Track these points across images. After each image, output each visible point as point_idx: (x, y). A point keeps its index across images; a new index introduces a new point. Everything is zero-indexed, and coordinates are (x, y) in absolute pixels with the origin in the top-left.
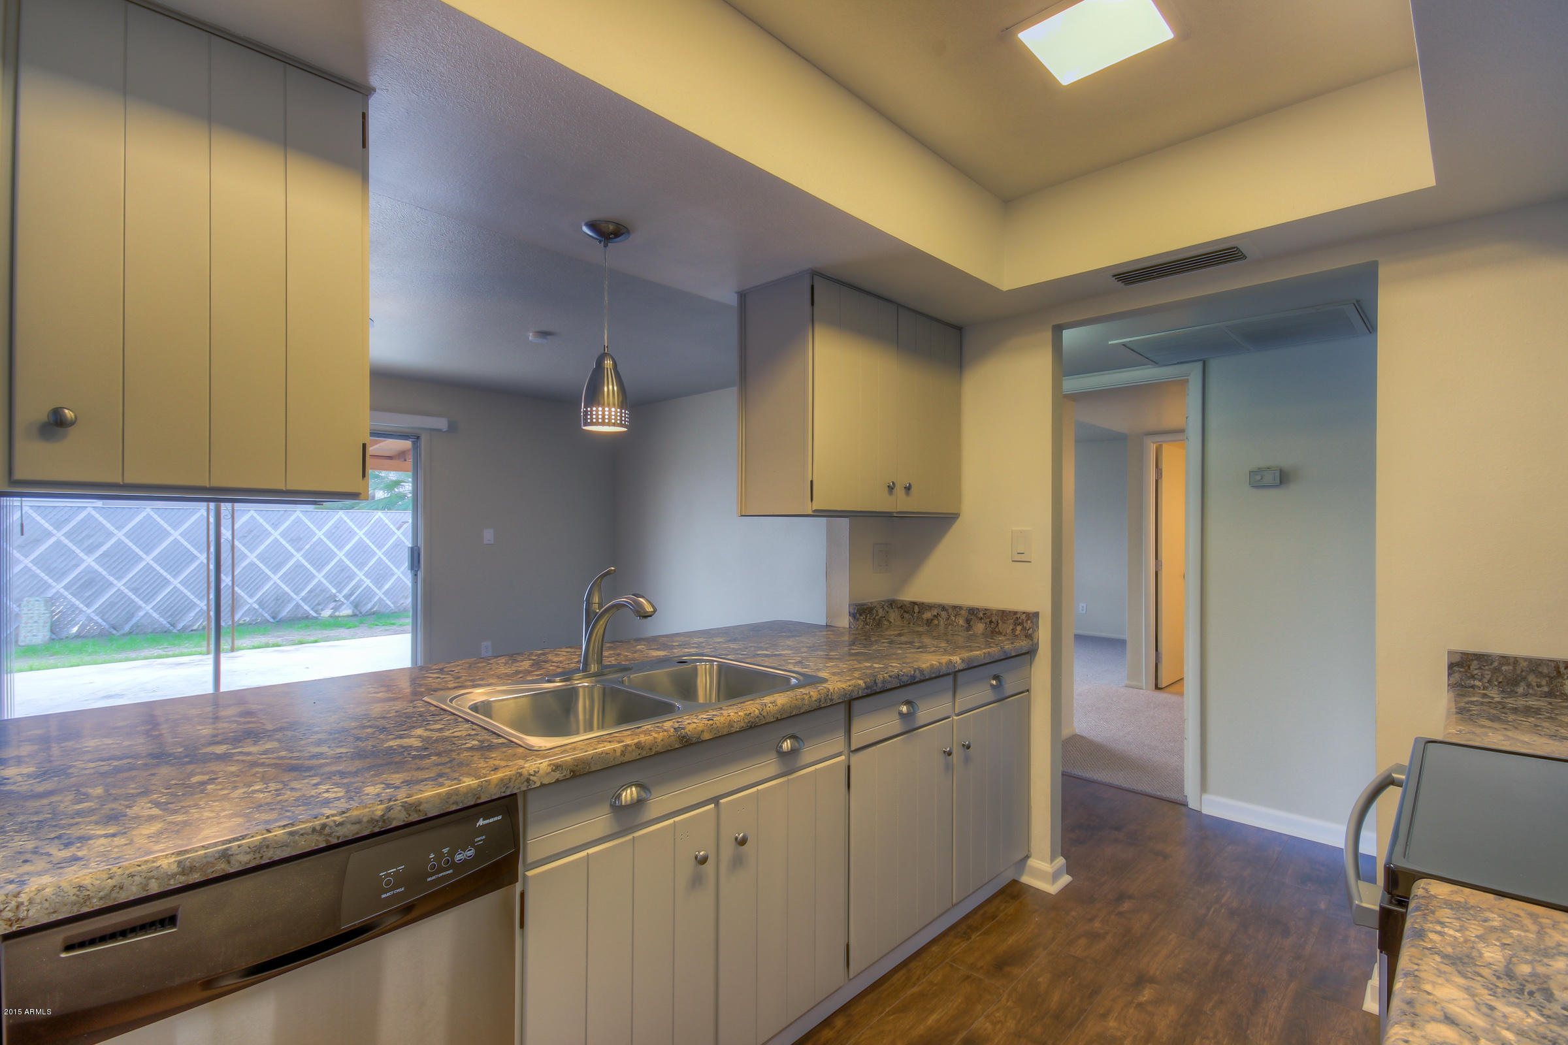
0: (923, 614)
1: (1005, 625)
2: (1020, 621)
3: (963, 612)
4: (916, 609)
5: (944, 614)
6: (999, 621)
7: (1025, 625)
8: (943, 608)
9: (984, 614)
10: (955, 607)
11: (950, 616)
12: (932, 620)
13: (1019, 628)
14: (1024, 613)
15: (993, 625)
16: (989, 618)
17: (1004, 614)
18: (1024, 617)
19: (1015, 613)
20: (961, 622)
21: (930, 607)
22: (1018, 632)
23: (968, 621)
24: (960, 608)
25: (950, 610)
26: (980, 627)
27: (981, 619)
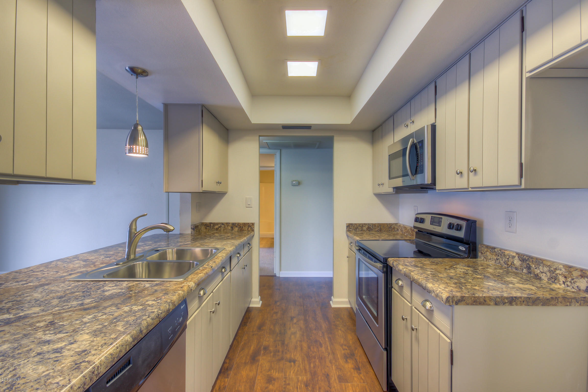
0: (215, 226)
1: (245, 228)
2: (250, 226)
3: (230, 225)
4: (212, 225)
5: (223, 226)
6: (243, 226)
7: (252, 227)
8: (223, 224)
9: (238, 225)
10: (227, 223)
11: (225, 227)
12: (218, 228)
13: (250, 228)
14: (251, 223)
15: (241, 228)
16: (239, 226)
17: (245, 224)
18: (251, 224)
19: (249, 223)
20: (229, 228)
21: (217, 224)
22: (249, 230)
23: (232, 227)
24: (229, 223)
25: (225, 224)
26: (236, 229)
27: (237, 226)
